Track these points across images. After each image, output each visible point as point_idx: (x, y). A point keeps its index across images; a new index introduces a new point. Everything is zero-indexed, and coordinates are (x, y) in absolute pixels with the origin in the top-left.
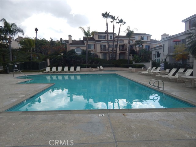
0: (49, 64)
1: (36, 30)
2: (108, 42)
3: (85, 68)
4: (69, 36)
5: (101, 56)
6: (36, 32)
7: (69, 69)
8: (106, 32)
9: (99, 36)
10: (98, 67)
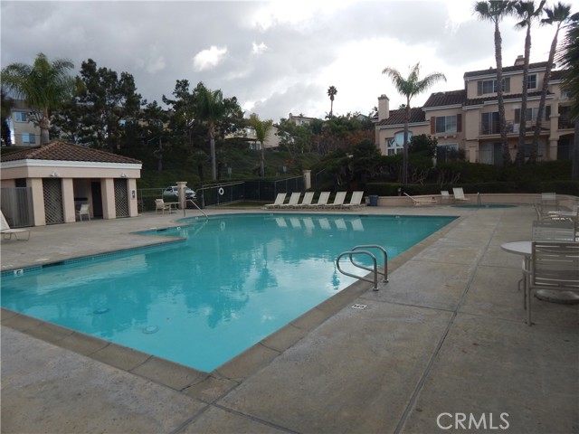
0: (308, 185)
1: (332, 92)
2: (499, 101)
3: (396, 194)
4: (379, 99)
5: (472, 155)
6: (332, 99)
7: (331, 199)
8: (522, 63)
9: (479, 83)
10: (445, 194)
